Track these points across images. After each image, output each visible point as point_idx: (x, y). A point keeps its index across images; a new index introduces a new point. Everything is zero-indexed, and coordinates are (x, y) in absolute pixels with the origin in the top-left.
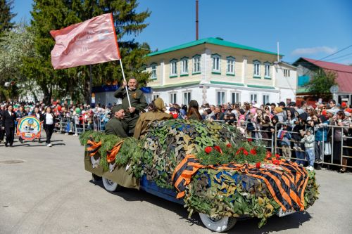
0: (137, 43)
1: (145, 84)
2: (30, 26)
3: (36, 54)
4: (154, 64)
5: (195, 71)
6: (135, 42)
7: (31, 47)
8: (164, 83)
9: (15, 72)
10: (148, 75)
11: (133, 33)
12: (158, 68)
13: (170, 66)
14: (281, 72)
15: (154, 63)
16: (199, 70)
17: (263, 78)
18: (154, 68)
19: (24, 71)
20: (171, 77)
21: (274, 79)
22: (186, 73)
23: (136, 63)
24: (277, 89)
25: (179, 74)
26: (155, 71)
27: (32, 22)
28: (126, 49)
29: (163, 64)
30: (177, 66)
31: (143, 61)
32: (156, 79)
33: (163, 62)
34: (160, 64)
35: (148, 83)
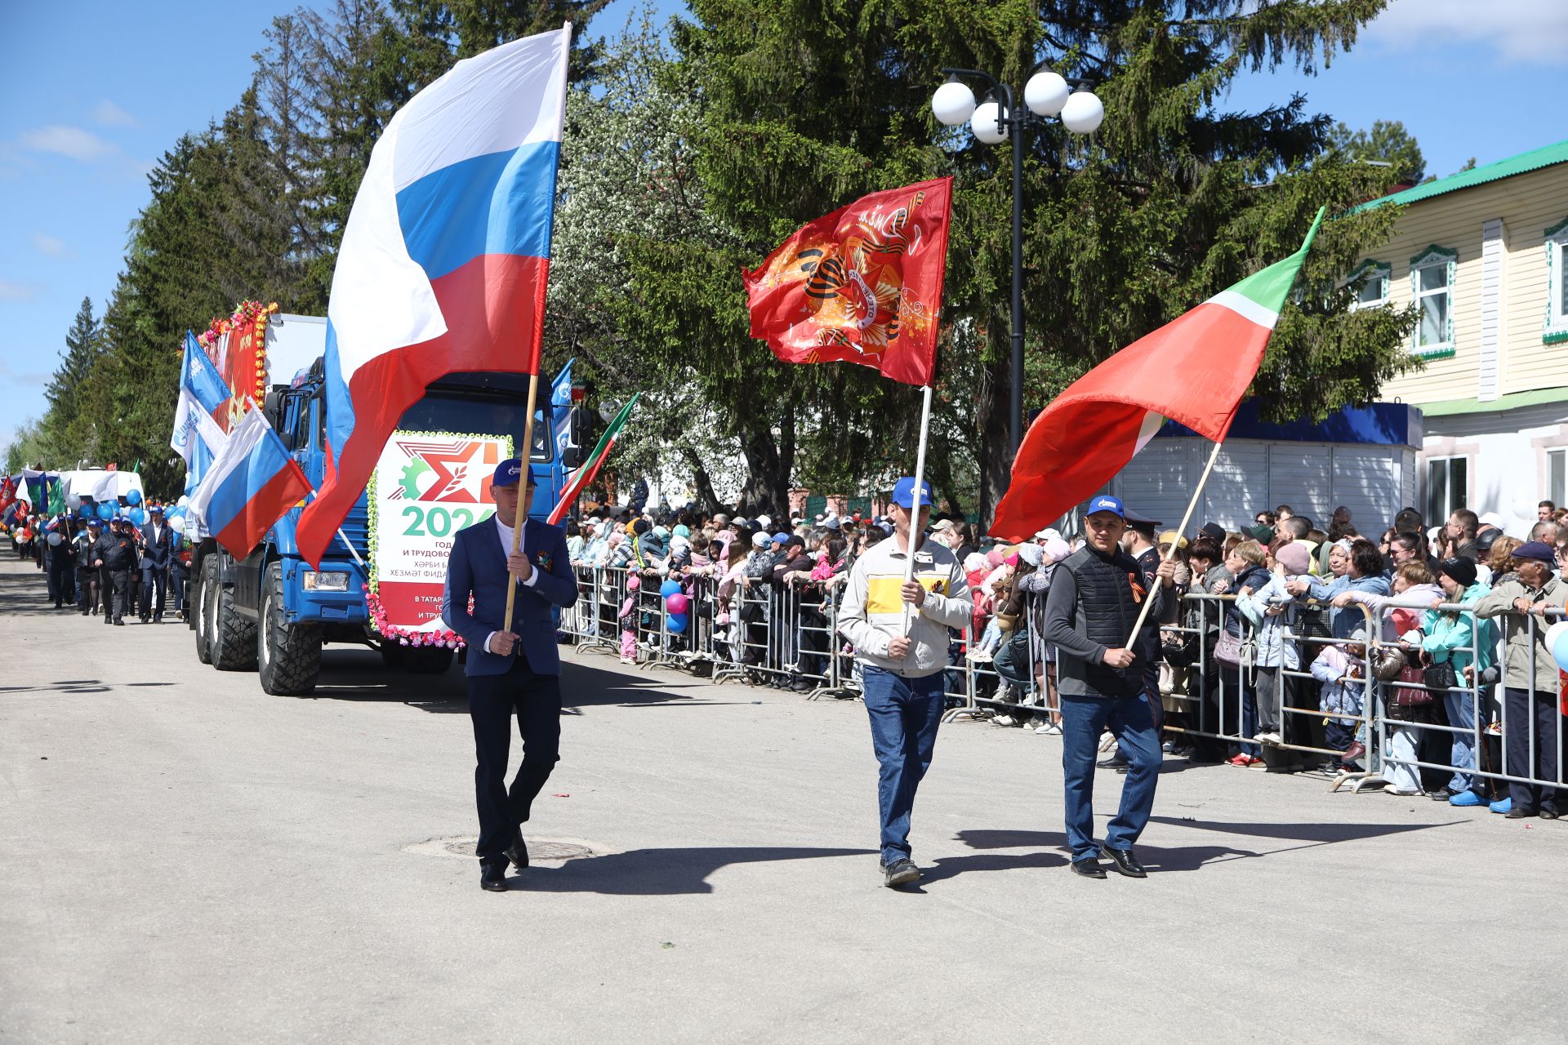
0: (1321, 122)
1: (1371, 387)
2: (674, 56)
3: (708, 218)
4: (1437, 254)
6: (1305, 116)
7: (682, 180)
8: (1504, 382)
9: (589, 329)
10: (1394, 327)
11: (1289, 55)
12: (1461, 280)
13: (1551, 261)
15: (1434, 248)
18: (1441, 278)
19: (635, 323)
20: (1551, 341)
26: (1441, 301)
27: (683, 35)
28: (1247, 164)
29: (1494, 248)
31: (1355, 236)
32: (1449, 354)
33: (1496, 237)
34: (1478, 254)
35: (1390, 375)
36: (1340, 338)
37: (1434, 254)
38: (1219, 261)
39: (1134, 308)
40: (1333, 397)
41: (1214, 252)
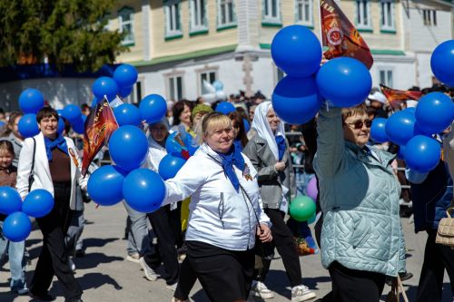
1: (112, 58)
4: (127, 11)
5: (224, 21)
8: (153, 53)
10: (117, 38)
12: (135, 19)
13: (165, 12)
14: (416, 15)
15: (125, 7)
16: (231, 19)
17: (377, 31)
18: (127, 18)
20: (168, 39)
21: (401, 31)
22: (203, 28)
23: (89, 11)
24: (410, 54)
25: (185, 31)
26: (129, 26)
29: (146, 8)
30: (181, 13)
31: (104, 6)
32: (133, 45)
33: (146, 4)
34: (140, 10)
35: (118, 54)
36: (101, 42)
37: (125, 10)
38: (57, 14)
39: (30, 32)
40: (99, 62)
41: (55, 11)
